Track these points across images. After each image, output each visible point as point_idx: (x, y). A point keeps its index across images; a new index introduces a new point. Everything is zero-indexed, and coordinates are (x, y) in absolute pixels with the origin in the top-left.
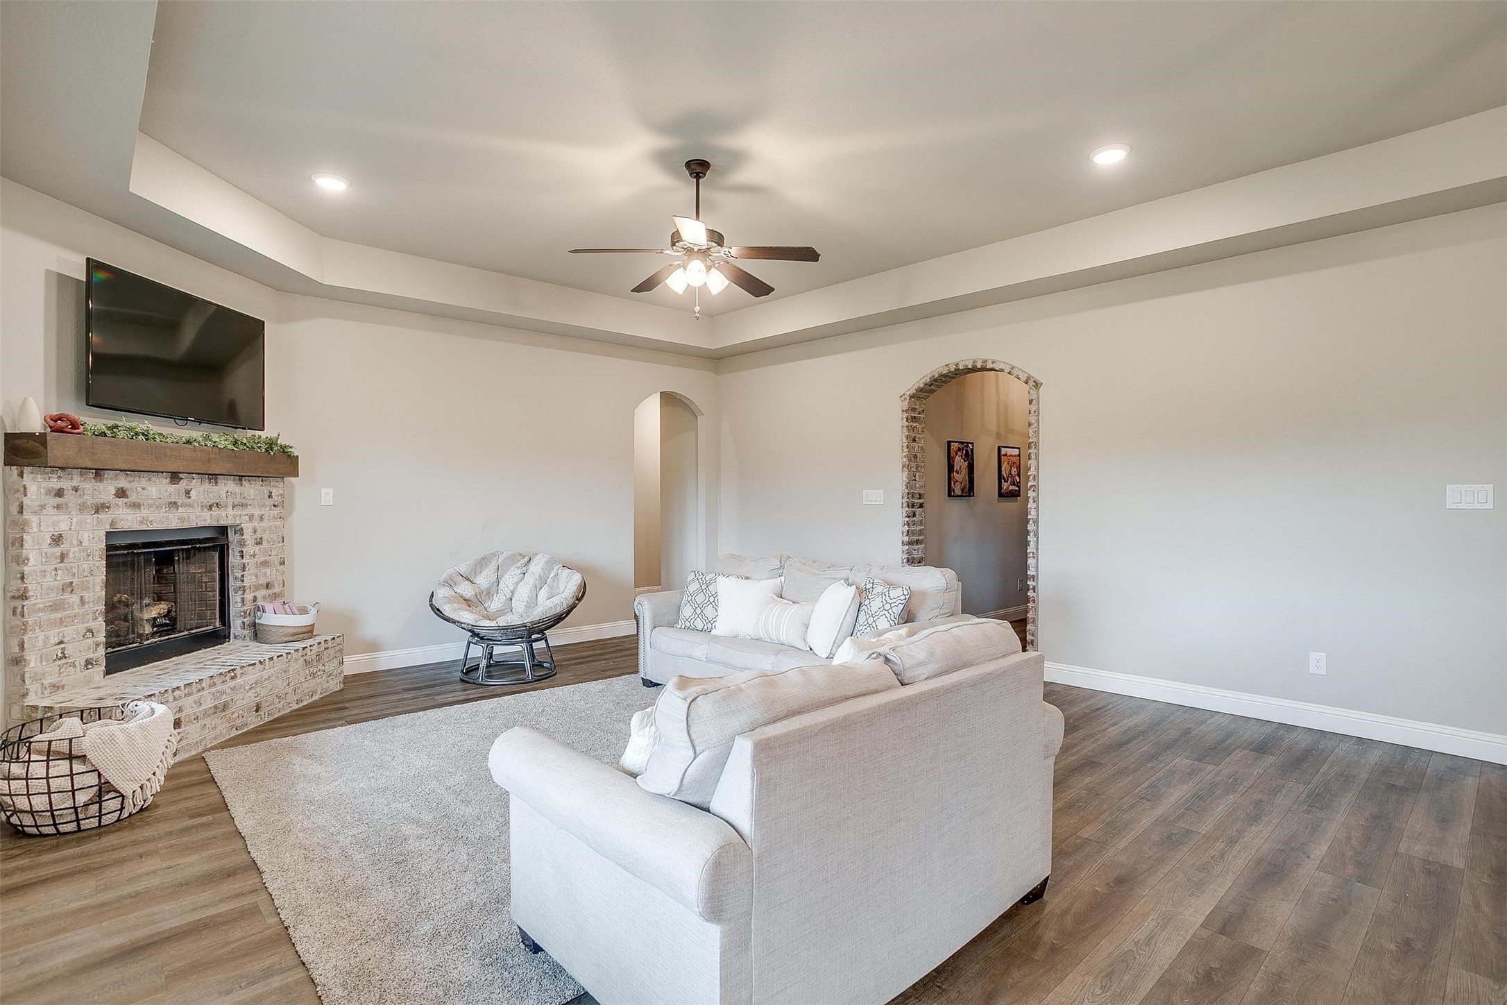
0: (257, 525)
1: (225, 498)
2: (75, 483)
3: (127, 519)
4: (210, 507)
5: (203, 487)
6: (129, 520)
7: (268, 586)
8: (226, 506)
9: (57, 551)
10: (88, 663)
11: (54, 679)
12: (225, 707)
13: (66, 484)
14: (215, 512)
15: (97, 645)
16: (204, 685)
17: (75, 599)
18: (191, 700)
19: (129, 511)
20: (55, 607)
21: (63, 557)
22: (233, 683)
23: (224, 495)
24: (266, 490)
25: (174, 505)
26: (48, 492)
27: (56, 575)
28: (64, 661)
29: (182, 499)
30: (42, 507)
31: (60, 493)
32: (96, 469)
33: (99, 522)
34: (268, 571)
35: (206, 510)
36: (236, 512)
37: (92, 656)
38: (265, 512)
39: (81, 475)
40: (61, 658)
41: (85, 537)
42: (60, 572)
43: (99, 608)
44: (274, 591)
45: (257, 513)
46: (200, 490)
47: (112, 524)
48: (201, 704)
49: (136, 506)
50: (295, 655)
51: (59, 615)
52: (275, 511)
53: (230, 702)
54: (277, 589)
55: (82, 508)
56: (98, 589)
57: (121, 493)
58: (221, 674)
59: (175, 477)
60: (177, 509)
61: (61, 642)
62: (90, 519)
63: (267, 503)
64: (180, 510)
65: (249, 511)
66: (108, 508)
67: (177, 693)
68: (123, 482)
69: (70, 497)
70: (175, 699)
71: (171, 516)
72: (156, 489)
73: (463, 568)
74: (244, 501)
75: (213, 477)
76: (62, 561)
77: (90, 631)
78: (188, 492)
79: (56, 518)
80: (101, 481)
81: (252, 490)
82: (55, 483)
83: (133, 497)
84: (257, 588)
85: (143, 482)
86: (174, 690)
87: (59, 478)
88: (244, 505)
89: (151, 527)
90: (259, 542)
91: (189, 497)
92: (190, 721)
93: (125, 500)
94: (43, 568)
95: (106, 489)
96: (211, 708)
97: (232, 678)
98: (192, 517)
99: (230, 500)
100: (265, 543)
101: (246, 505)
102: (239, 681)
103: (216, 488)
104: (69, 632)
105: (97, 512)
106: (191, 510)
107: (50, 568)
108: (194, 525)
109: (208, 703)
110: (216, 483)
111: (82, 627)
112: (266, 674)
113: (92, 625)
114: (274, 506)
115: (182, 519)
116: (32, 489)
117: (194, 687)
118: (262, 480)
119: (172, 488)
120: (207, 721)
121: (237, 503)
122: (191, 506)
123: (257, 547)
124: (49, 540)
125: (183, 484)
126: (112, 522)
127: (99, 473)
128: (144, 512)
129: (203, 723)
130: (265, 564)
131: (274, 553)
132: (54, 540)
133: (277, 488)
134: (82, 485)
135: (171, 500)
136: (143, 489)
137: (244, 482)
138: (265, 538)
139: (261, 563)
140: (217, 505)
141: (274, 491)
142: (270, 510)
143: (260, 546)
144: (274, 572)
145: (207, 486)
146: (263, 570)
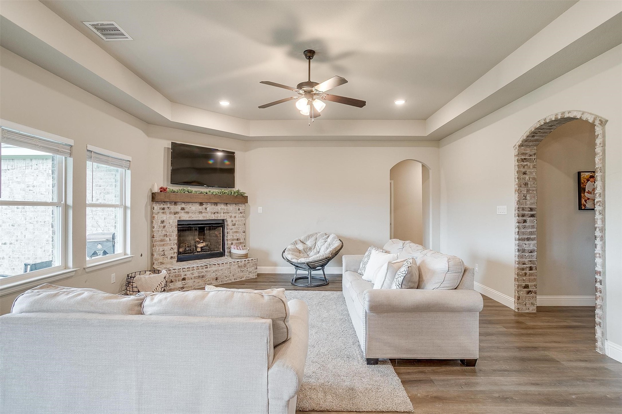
0: (233, 219)
2: (168, 206)
3: (184, 217)
4: (214, 213)
5: (212, 207)
6: (185, 217)
7: (237, 240)
8: (221, 213)
9: (163, 225)
10: (172, 257)
11: (161, 261)
12: (203, 277)
13: (165, 206)
14: (216, 215)
15: (174, 253)
16: (194, 268)
17: (168, 239)
18: (189, 273)
19: (185, 214)
20: (162, 241)
21: (164, 227)
22: (206, 270)
23: (220, 209)
24: (237, 208)
25: (201, 212)
26: (160, 209)
27: (162, 232)
28: (164, 256)
29: (204, 211)
30: (158, 213)
31: (163, 209)
32: (175, 202)
33: (176, 217)
34: (238, 235)
35: (213, 214)
36: (224, 215)
37: (173, 256)
38: (237, 215)
39: (170, 204)
40: (163, 255)
41: (171, 221)
42: (163, 231)
43: (175, 242)
44: (240, 241)
45: (233, 215)
46: (210, 208)
47: (180, 218)
48: (193, 274)
49: (188, 213)
50: (233, 263)
51: (163, 243)
52: (241, 215)
53: (205, 275)
54: (242, 241)
55: (170, 213)
56: (175, 236)
57: (183, 209)
58: (202, 266)
59: (201, 204)
60: (202, 214)
61: (164, 251)
62: (173, 216)
63: (238, 212)
64: (203, 214)
65: (230, 214)
66: (178, 213)
67: (184, 270)
68: (183, 206)
69: (166, 210)
70: (183, 271)
71: (200, 216)
72: (195, 207)
73: (302, 238)
74: (228, 211)
75: (216, 204)
76: (164, 228)
77: (172, 248)
78: (206, 209)
79: (162, 216)
80: (176, 205)
81: (231, 208)
82: (162, 206)
83: (186, 210)
84: (233, 240)
85: (190, 205)
86: (183, 269)
87: (163, 204)
88: (228, 213)
89: (193, 219)
90: (234, 225)
91: (207, 210)
92: (189, 279)
93: (184, 211)
94: (158, 230)
95: (178, 208)
96: (197, 276)
97: (206, 268)
98: (208, 216)
99: (222, 211)
100: (236, 225)
101: (229, 213)
102: (208, 269)
103: (217, 207)
104: (166, 248)
105: (175, 214)
106: (207, 214)
107: (160, 230)
108: (208, 219)
109: (196, 275)
110: (217, 205)
111: (170, 247)
112: (220, 268)
113: (173, 247)
114: (241, 213)
115: (204, 217)
116: (156, 208)
117: (191, 269)
118: (236, 205)
119: (200, 207)
120: (196, 280)
121: (225, 212)
122: (207, 213)
123: (233, 227)
124: (160, 222)
125: (204, 206)
126: (180, 217)
127: (176, 203)
128: (190, 214)
129: (194, 280)
130: (236, 232)
131: (240, 229)
132: (162, 222)
133: (242, 207)
134: (170, 207)
135: (200, 211)
136: (190, 208)
137: (228, 205)
138: (236, 224)
139: (235, 232)
140: (217, 212)
141: (241, 208)
142: (239, 214)
143: (235, 226)
144: (241, 235)
145: (213, 206)
146: (235, 234)
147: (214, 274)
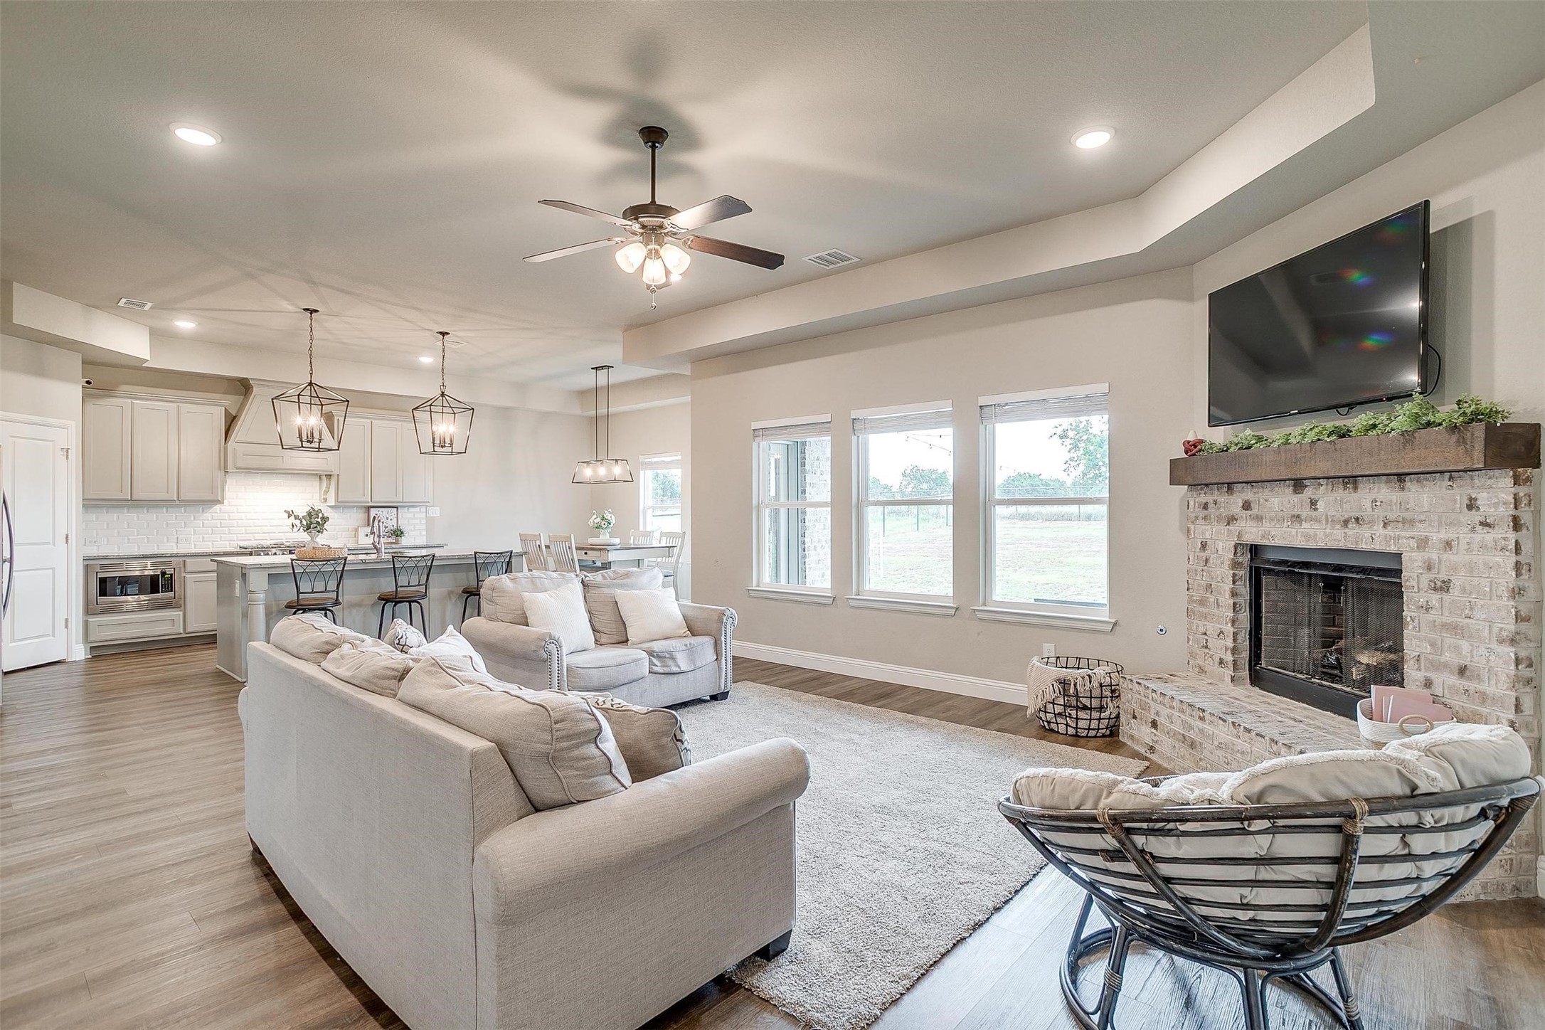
0: (1434, 556)
1: (1369, 510)
2: (1215, 497)
3: (1251, 532)
6: (1255, 534)
7: (1462, 671)
8: (1372, 522)
9: (1203, 555)
13: (1209, 499)
14: (1353, 530)
15: (1226, 648)
17: (1213, 600)
19: (1252, 523)
21: (1206, 561)
23: (1368, 505)
24: (1462, 495)
25: (1297, 518)
26: (1200, 505)
27: (1202, 576)
28: (1207, 651)
29: (1305, 512)
30: (1196, 518)
31: (1205, 506)
32: (1228, 483)
33: (1229, 532)
34: (1465, 646)
35: (1338, 527)
36: (1390, 531)
37: (1224, 657)
38: (1463, 536)
39: (1218, 489)
40: (1205, 648)
41: (1220, 545)
42: (1204, 574)
43: (1229, 615)
44: (1481, 687)
45: (1437, 536)
46: (1330, 500)
47: (1239, 536)
48: (1172, 722)
49: (1259, 519)
51: (1204, 610)
52: (1489, 536)
53: (1197, 744)
55: (1219, 519)
56: (1226, 596)
57: (1246, 505)
58: (1192, 706)
59: (1298, 485)
60: (1301, 524)
61: (1205, 634)
62: (1224, 529)
63: (1463, 519)
64: (1304, 525)
65: (1419, 531)
66: (1236, 520)
67: (1153, 695)
68: (1249, 494)
69: (1211, 510)
70: (1152, 699)
72: (1279, 500)
74: (1408, 515)
75: (1354, 481)
76: (1206, 565)
77: (1222, 633)
78: (1313, 503)
79: (1204, 527)
80: (1232, 494)
81: (1421, 496)
82: (1202, 498)
85: (1267, 493)
87: (1205, 493)
88: (1408, 522)
90: (1443, 587)
91: (1315, 510)
92: (1164, 731)
93: (1251, 512)
94: (1196, 568)
98: (1320, 535)
99: (1380, 514)
100: (1455, 592)
101: (1412, 522)
103: (1355, 496)
104: (1209, 627)
105: (1228, 523)
106: (1316, 526)
108: (1321, 545)
110: (1355, 488)
111: (1217, 628)
113: (1223, 628)
114: (1484, 524)
115: (1307, 537)
117: (1166, 701)
118: (1451, 478)
119: (1296, 498)
120: (1177, 745)
121: (1392, 518)
122: (1318, 520)
123: (1434, 598)
124: (1199, 546)
125: (1309, 492)
126: (1239, 534)
127: (1230, 487)
128: (1266, 525)
129: (1174, 743)
132: (1203, 546)
133: (1492, 492)
134: (1219, 499)
135: (1293, 513)
136: (1266, 501)
137: (1408, 484)
138: (1457, 582)
139: (1444, 625)
140: (1357, 519)
141: (1482, 498)
142: (1473, 530)
143: (1445, 597)
144: (1483, 650)
145: (1340, 493)
146: (1450, 640)
147: (1219, 753)
